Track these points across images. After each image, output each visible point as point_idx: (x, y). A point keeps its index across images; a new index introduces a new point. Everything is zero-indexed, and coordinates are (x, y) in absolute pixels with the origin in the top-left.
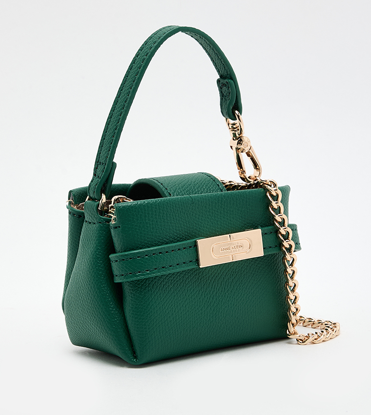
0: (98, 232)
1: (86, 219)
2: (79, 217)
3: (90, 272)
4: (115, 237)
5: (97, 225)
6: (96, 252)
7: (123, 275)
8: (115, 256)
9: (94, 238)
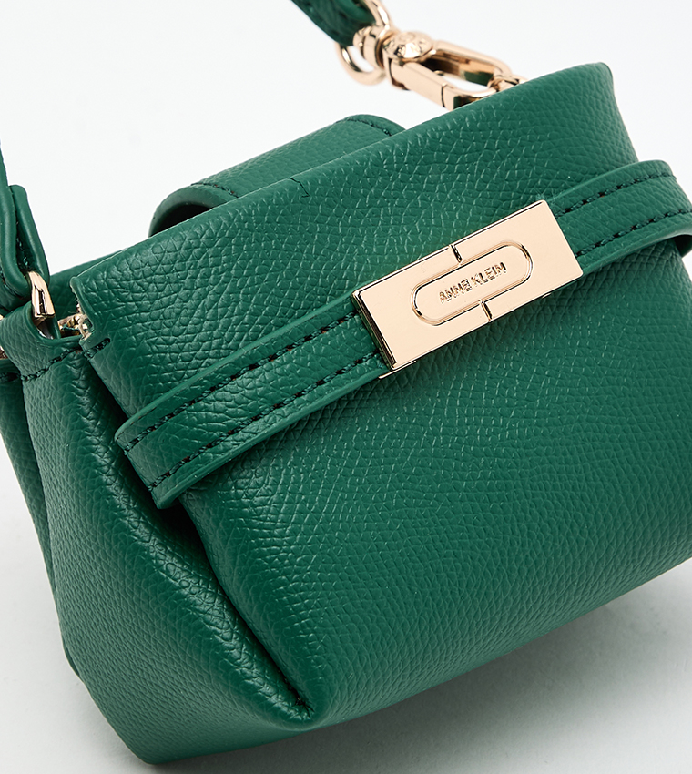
0: (60, 389)
1: (24, 373)
2: (10, 380)
3: (85, 514)
4: (109, 376)
5: (52, 371)
6: (76, 446)
7: (168, 474)
8: (127, 429)
9: (58, 411)
